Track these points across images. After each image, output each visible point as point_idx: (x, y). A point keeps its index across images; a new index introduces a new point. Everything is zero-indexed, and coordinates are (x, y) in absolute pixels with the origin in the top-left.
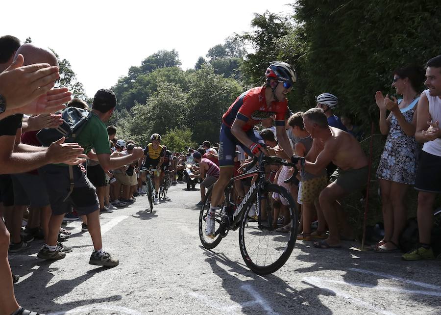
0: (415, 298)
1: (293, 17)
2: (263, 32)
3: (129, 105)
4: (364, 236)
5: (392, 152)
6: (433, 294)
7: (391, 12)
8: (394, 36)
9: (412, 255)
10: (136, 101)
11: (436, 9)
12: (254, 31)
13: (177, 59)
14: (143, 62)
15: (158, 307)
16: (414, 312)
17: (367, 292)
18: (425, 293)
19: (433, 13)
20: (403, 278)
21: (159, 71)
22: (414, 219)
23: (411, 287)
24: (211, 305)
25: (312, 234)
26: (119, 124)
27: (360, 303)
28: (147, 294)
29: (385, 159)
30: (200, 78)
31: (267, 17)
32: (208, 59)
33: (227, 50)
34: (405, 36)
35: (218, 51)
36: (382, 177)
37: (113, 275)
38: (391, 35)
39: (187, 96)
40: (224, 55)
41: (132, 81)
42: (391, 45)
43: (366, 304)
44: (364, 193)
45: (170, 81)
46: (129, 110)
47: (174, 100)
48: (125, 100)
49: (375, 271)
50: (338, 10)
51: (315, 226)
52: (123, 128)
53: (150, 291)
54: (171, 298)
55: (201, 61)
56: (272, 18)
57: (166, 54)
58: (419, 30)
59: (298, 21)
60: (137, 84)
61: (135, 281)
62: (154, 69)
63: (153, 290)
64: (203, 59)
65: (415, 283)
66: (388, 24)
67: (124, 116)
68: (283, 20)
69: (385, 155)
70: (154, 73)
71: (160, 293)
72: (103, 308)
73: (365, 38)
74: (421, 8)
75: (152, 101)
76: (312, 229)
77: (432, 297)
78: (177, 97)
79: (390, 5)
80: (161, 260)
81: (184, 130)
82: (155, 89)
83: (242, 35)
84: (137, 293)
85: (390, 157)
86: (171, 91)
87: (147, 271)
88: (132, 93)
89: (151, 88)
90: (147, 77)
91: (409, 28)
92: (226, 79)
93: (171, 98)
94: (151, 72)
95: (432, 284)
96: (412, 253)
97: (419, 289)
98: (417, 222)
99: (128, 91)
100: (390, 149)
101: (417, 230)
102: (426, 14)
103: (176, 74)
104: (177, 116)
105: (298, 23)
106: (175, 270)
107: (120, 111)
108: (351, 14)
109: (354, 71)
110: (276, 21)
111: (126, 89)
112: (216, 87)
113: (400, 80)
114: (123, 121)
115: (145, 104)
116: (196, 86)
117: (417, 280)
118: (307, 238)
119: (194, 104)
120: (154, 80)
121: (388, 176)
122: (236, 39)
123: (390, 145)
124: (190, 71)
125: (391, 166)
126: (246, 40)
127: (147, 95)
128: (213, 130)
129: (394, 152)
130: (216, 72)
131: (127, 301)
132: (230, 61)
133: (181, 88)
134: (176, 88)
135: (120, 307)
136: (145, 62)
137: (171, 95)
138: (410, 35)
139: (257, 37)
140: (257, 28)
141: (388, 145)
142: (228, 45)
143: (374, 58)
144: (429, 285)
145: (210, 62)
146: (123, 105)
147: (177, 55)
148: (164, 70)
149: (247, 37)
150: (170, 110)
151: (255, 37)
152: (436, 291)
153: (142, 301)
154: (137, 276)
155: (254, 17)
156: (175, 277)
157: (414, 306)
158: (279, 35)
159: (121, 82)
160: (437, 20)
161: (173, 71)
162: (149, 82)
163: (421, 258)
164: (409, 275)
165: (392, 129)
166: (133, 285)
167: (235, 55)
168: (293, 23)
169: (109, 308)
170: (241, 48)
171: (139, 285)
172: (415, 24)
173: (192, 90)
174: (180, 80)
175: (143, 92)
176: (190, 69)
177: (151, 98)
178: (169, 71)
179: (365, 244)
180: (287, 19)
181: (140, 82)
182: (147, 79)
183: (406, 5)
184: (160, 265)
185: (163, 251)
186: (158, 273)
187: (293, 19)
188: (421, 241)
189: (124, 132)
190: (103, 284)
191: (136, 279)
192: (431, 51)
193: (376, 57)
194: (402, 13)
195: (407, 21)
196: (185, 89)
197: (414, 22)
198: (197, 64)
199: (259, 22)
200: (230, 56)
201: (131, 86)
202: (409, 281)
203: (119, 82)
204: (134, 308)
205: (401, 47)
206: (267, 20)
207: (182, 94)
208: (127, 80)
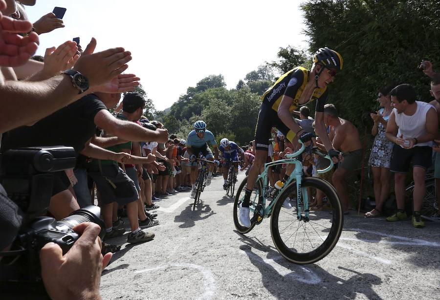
0: (396, 247)
1: (308, 50)
2: (286, 62)
3: (188, 116)
4: (360, 206)
5: (381, 147)
6: (407, 243)
7: (377, 47)
8: (380, 65)
9: (393, 217)
10: (193, 113)
11: (409, 45)
12: (280, 60)
13: (223, 81)
14: (198, 84)
15: (217, 263)
16: (395, 257)
17: (364, 245)
18: (401, 243)
19: (406, 49)
20: (387, 234)
21: (210, 90)
22: (394, 193)
23: (393, 240)
24: (255, 259)
25: (323, 206)
26: (181, 130)
27: (358, 252)
28: (208, 253)
29: (375, 152)
30: (241, 95)
31: (289, 50)
32: (246, 82)
33: (260, 75)
34: (387, 64)
35: (253, 76)
36: (374, 165)
37: (181, 241)
38: (378, 64)
39: (231, 108)
40: (257, 78)
41: (190, 98)
42: (377, 71)
43: (363, 253)
44: (359, 177)
45: (218, 98)
46: (188, 120)
47: (222, 112)
48: (185, 112)
49: (368, 230)
50: (340, 45)
51: (326, 200)
52: (184, 133)
53: (210, 251)
54: (226, 255)
55: (241, 83)
56: (292, 51)
57: (215, 78)
58: (397, 60)
59: (311, 53)
60: (194, 101)
61: (199, 245)
62: (206, 89)
63: (213, 250)
64: (242, 81)
65: (395, 237)
66: (376, 56)
67: (185, 124)
68: (301, 53)
69: (375, 149)
70: (207, 92)
71: (218, 252)
72: (176, 265)
73: (359, 66)
74: (398, 45)
75: (205, 112)
76: (323, 203)
77: (406, 246)
78: (224, 110)
79: (377, 42)
80: (217, 228)
81: (230, 134)
82: (207, 104)
83: (271, 63)
84: (200, 253)
85: (380, 151)
86: (219, 105)
87: (207, 237)
88: (190, 107)
89: (204, 103)
90: (200, 95)
91: (390, 59)
92: (260, 96)
93: (219, 110)
94: (204, 91)
95: (406, 237)
96: (393, 216)
97: (397, 241)
98: (395, 195)
99: (187, 106)
100: (380, 145)
101: (395, 201)
102: (402, 49)
103: (223, 93)
104: (224, 123)
105: (312, 54)
106: (228, 235)
107: (181, 121)
108: (349, 48)
109: (352, 90)
110: (296, 54)
111: (186, 104)
112: (252, 102)
113: (383, 97)
114: (184, 128)
115: (200, 115)
116: (238, 101)
117: (396, 235)
118: (321, 208)
119: (236, 114)
120: (207, 97)
121: (379, 164)
122: (266, 66)
123: (380, 142)
124: (233, 91)
125: (381, 157)
126: (274, 67)
127: (201, 109)
128: (250, 133)
129: (383, 147)
130: (252, 91)
131: (194, 259)
132: (262, 83)
133: (227, 103)
134: (223, 103)
135: (188, 264)
136: (199, 84)
137: (219, 108)
138: (391, 64)
139: (282, 65)
140: (282, 58)
141: (378, 142)
142: (261, 71)
143: (365, 80)
144: (405, 238)
145: (248, 84)
146: (184, 116)
147: (223, 79)
148: (213, 90)
149: (274, 65)
150: (219, 119)
151: (280, 65)
152: (409, 241)
153: (205, 259)
154: (200, 241)
155: (280, 50)
156: (228, 240)
157: (395, 253)
158: (298, 63)
159: (181, 99)
160: (409, 53)
161: (220, 90)
162: (202, 99)
163: (399, 219)
164: (391, 231)
165: (380, 131)
166: (197, 247)
167: (266, 79)
168: (308, 55)
169: (180, 265)
170: (270, 74)
171: (201, 247)
172: (394, 56)
173: (235, 104)
174: (225, 97)
175: (198, 106)
176: (233, 89)
177: (205, 111)
178: (217, 90)
179: (360, 212)
180: (303, 52)
181: (196, 99)
182: (201, 96)
183: (388, 42)
184: (216, 232)
185: (218, 222)
186: (215, 238)
187: (308, 51)
188: (398, 208)
189: (185, 136)
190: (175, 248)
191: (199, 243)
192: (405, 76)
193: (367, 81)
194: (386, 48)
195: (389, 54)
196: (230, 104)
197: (393, 55)
198: (238, 85)
199: (283, 54)
200: (261, 79)
201: (189, 102)
202: (391, 236)
203: (180, 98)
204: (199, 264)
205: (384, 73)
206: (289, 53)
207: (227, 108)
208: (186, 97)
